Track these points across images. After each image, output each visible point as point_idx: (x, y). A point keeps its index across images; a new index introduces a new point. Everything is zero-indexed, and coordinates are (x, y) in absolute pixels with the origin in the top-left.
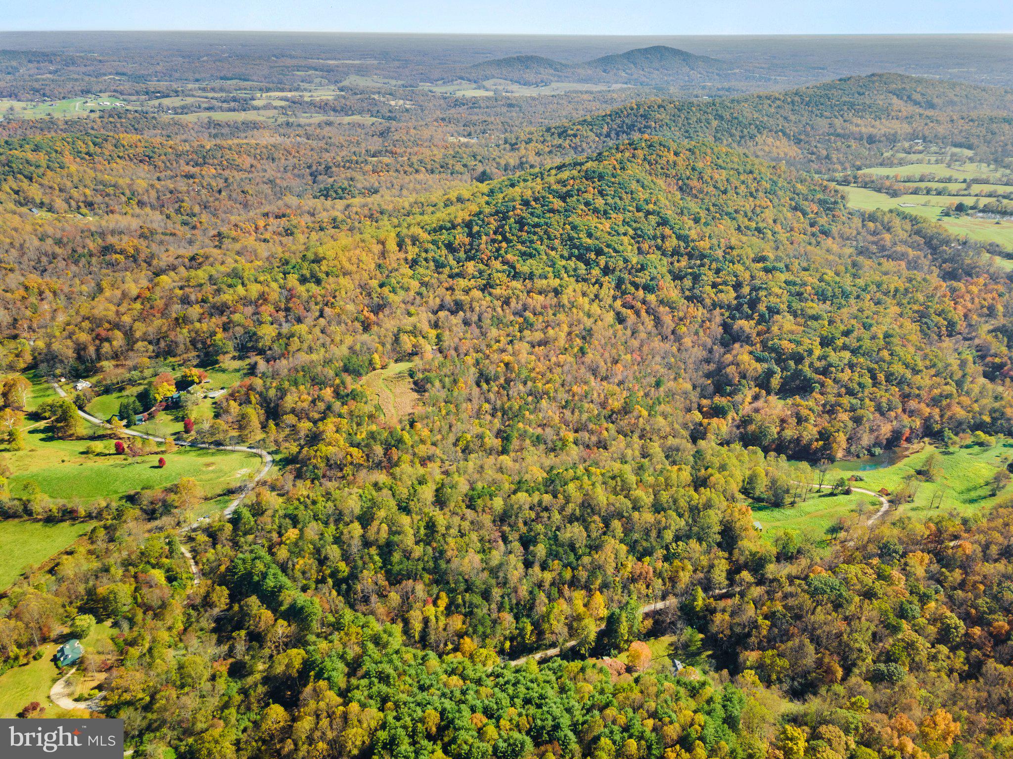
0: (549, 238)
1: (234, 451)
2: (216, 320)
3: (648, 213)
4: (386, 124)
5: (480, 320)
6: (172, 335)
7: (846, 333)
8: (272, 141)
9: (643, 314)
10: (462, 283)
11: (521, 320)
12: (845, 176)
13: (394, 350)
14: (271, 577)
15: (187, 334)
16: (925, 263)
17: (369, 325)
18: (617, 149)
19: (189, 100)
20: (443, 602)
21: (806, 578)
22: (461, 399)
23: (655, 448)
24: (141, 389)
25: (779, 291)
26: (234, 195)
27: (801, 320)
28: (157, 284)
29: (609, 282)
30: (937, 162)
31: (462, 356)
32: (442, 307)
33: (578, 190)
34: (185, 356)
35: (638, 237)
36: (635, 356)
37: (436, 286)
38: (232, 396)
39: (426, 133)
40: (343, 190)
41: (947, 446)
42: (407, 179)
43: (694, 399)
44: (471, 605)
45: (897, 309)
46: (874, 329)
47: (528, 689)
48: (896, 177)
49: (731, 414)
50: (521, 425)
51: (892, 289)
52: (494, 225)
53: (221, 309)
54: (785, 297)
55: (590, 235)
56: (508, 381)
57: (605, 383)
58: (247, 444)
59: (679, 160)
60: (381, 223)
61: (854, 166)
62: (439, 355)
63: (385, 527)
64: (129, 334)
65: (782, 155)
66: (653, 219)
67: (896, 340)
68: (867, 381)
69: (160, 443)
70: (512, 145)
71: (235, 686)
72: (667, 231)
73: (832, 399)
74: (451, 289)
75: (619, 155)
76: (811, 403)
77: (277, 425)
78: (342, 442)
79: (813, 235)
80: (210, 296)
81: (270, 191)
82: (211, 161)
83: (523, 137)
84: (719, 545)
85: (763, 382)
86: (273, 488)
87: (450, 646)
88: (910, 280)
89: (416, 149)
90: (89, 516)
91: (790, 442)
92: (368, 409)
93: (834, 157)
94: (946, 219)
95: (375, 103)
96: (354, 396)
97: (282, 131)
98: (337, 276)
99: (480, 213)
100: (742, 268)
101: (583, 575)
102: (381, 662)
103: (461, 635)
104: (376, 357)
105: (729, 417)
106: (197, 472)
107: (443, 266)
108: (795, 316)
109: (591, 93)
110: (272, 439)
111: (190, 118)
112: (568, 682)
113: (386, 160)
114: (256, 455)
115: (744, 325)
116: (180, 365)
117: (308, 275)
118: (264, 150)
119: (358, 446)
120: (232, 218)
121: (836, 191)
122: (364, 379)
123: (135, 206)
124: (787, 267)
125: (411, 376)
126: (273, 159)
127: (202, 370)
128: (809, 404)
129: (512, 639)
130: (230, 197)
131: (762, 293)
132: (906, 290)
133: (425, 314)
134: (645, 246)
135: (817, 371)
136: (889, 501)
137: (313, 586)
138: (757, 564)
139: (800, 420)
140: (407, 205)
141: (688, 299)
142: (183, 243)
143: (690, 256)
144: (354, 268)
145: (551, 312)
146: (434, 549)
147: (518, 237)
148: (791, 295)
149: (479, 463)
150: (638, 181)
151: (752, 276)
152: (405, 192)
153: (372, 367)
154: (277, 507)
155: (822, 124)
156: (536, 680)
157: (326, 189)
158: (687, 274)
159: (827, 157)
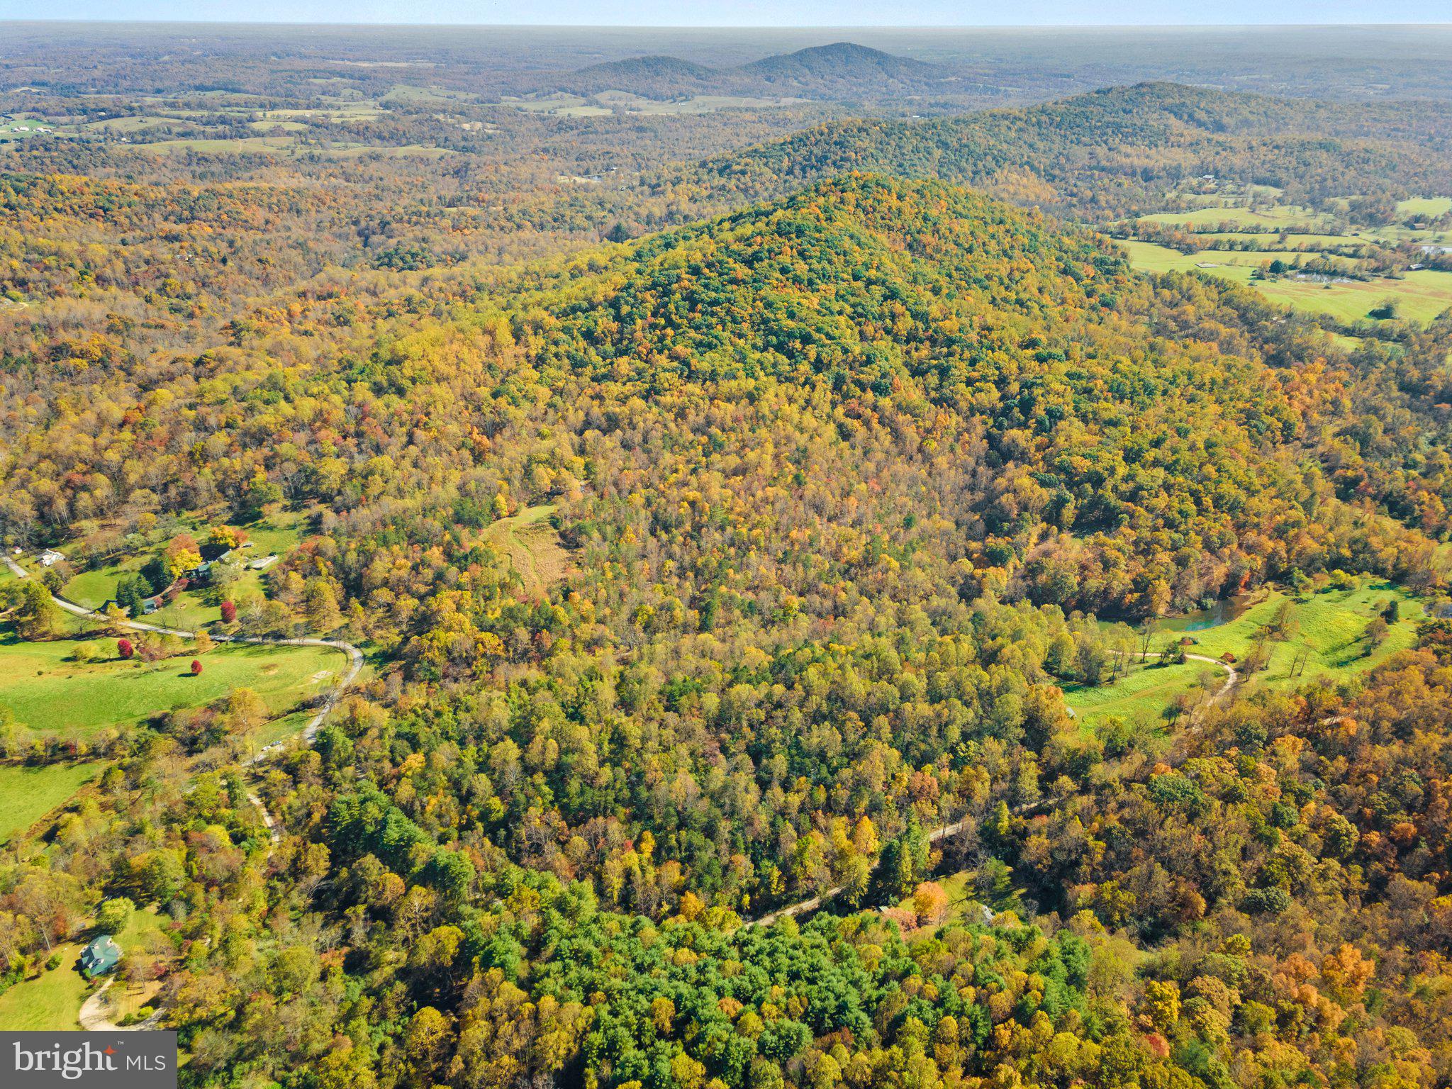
0: (734, 321)
1: (302, 646)
2: (253, 455)
3: (870, 282)
4: (460, 158)
5: (645, 441)
6: (186, 479)
7: (1157, 444)
8: (293, 183)
9: (875, 425)
10: (614, 388)
11: (704, 439)
12: (1121, 226)
13: (525, 489)
14: (393, 826)
15: (210, 476)
16: (1242, 343)
17: (481, 454)
18: (817, 191)
19: (152, 122)
20: (649, 845)
21: (1146, 780)
22: (632, 555)
23: (917, 612)
24: (146, 560)
25: (1061, 388)
26: (247, 267)
27: (1096, 428)
28: (151, 403)
29: (824, 381)
30: (1236, 205)
31: (625, 493)
32: (588, 424)
33: (769, 251)
34: (210, 508)
35: (858, 316)
36: (871, 484)
37: (575, 394)
38: (291, 564)
39: (524, 171)
40: (414, 255)
41: (1297, 591)
42: (507, 239)
43: (961, 542)
44: (690, 846)
45: (1215, 409)
46: (1192, 436)
47: (791, 958)
48: (1187, 226)
49: (1013, 561)
50: (723, 589)
51: (1207, 380)
52: (651, 301)
53: (259, 437)
54: (1070, 396)
55: (791, 315)
56: (698, 528)
57: (834, 525)
58: (321, 635)
59: (906, 206)
60: (478, 302)
61: (1128, 211)
62: (591, 493)
63: (552, 744)
64: (117, 477)
65: (1032, 198)
66: (877, 290)
67: (1221, 450)
68: (1191, 507)
69: (187, 640)
70: (653, 187)
71: (357, 987)
72: (898, 308)
73: (1146, 534)
74: (599, 397)
75: (821, 200)
76: (1119, 541)
77: (363, 604)
78: (467, 625)
79: (1093, 308)
80: (239, 419)
81: (300, 259)
82: (203, 215)
83: (667, 175)
84: (1023, 742)
85: (1052, 515)
86: (372, 697)
87: (666, 908)
88: (1229, 368)
89: (513, 194)
90: (95, 753)
91: (1095, 596)
92: (498, 575)
93: (1102, 199)
94: (1259, 282)
95: (440, 126)
96: (475, 557)
97: (305, 168)
98: (429, 383)
99: (630, 286)
100: (1006, 358)
101: (843, 794)
102: (575, 936)
103: (681, 890)
104: (501, 499)
105: (1010, 566)
106: (252, 679)
107: (583, 364)
108: (1084, 419)
109: (754, 110)
110: (359, 625)
111: (157, 149)
112: (846, 945)
113: (471, 211)
114: (336, 650)
115: (1019, 436)
116: (203, 523)
117: (385, 384)
118: (283, 198)
119: (491, 629)
120: (250, 300)
121: (1114, 247)
122: (486, 533)
123: (94, 285)
124: (1066, 353)
125: (555, 525)
126: (298, 212)
127: (238, 528)
128: (1118, 542)
129: (752, 890)
130: (241, 269)
131: (1037, 391)
132: (1226, 381)
133: (565, 435)
134: (869, 330)
135: (1122, 496)
136: (1237, 670)
137: (456, 835)
138: (1078, 766)
139: (1107, 565)
140: (514, 276)
141: (935, 402)
142: (177, 339)
143: (934, 342)
144: (452, 371)
145: (746, 427)
146: (627, 771)
147: (690, 321)
148: (1077, 392)
149: (671, 645)
150: (852, 237)
151: (1020, 368)
152: (507, 258)
153: (495, 513)
154: (385, 724)
155: (1080, 154)
156: (801, 945)
157: (387, 255)
158: (930, 368)
159: (1093, 200)
